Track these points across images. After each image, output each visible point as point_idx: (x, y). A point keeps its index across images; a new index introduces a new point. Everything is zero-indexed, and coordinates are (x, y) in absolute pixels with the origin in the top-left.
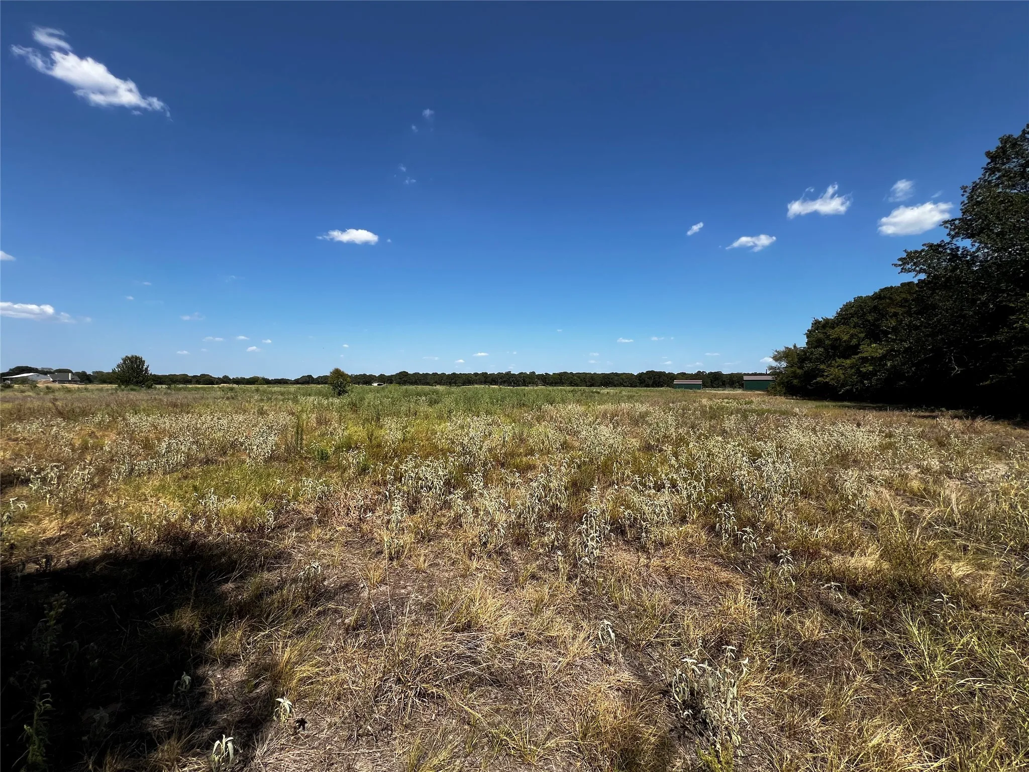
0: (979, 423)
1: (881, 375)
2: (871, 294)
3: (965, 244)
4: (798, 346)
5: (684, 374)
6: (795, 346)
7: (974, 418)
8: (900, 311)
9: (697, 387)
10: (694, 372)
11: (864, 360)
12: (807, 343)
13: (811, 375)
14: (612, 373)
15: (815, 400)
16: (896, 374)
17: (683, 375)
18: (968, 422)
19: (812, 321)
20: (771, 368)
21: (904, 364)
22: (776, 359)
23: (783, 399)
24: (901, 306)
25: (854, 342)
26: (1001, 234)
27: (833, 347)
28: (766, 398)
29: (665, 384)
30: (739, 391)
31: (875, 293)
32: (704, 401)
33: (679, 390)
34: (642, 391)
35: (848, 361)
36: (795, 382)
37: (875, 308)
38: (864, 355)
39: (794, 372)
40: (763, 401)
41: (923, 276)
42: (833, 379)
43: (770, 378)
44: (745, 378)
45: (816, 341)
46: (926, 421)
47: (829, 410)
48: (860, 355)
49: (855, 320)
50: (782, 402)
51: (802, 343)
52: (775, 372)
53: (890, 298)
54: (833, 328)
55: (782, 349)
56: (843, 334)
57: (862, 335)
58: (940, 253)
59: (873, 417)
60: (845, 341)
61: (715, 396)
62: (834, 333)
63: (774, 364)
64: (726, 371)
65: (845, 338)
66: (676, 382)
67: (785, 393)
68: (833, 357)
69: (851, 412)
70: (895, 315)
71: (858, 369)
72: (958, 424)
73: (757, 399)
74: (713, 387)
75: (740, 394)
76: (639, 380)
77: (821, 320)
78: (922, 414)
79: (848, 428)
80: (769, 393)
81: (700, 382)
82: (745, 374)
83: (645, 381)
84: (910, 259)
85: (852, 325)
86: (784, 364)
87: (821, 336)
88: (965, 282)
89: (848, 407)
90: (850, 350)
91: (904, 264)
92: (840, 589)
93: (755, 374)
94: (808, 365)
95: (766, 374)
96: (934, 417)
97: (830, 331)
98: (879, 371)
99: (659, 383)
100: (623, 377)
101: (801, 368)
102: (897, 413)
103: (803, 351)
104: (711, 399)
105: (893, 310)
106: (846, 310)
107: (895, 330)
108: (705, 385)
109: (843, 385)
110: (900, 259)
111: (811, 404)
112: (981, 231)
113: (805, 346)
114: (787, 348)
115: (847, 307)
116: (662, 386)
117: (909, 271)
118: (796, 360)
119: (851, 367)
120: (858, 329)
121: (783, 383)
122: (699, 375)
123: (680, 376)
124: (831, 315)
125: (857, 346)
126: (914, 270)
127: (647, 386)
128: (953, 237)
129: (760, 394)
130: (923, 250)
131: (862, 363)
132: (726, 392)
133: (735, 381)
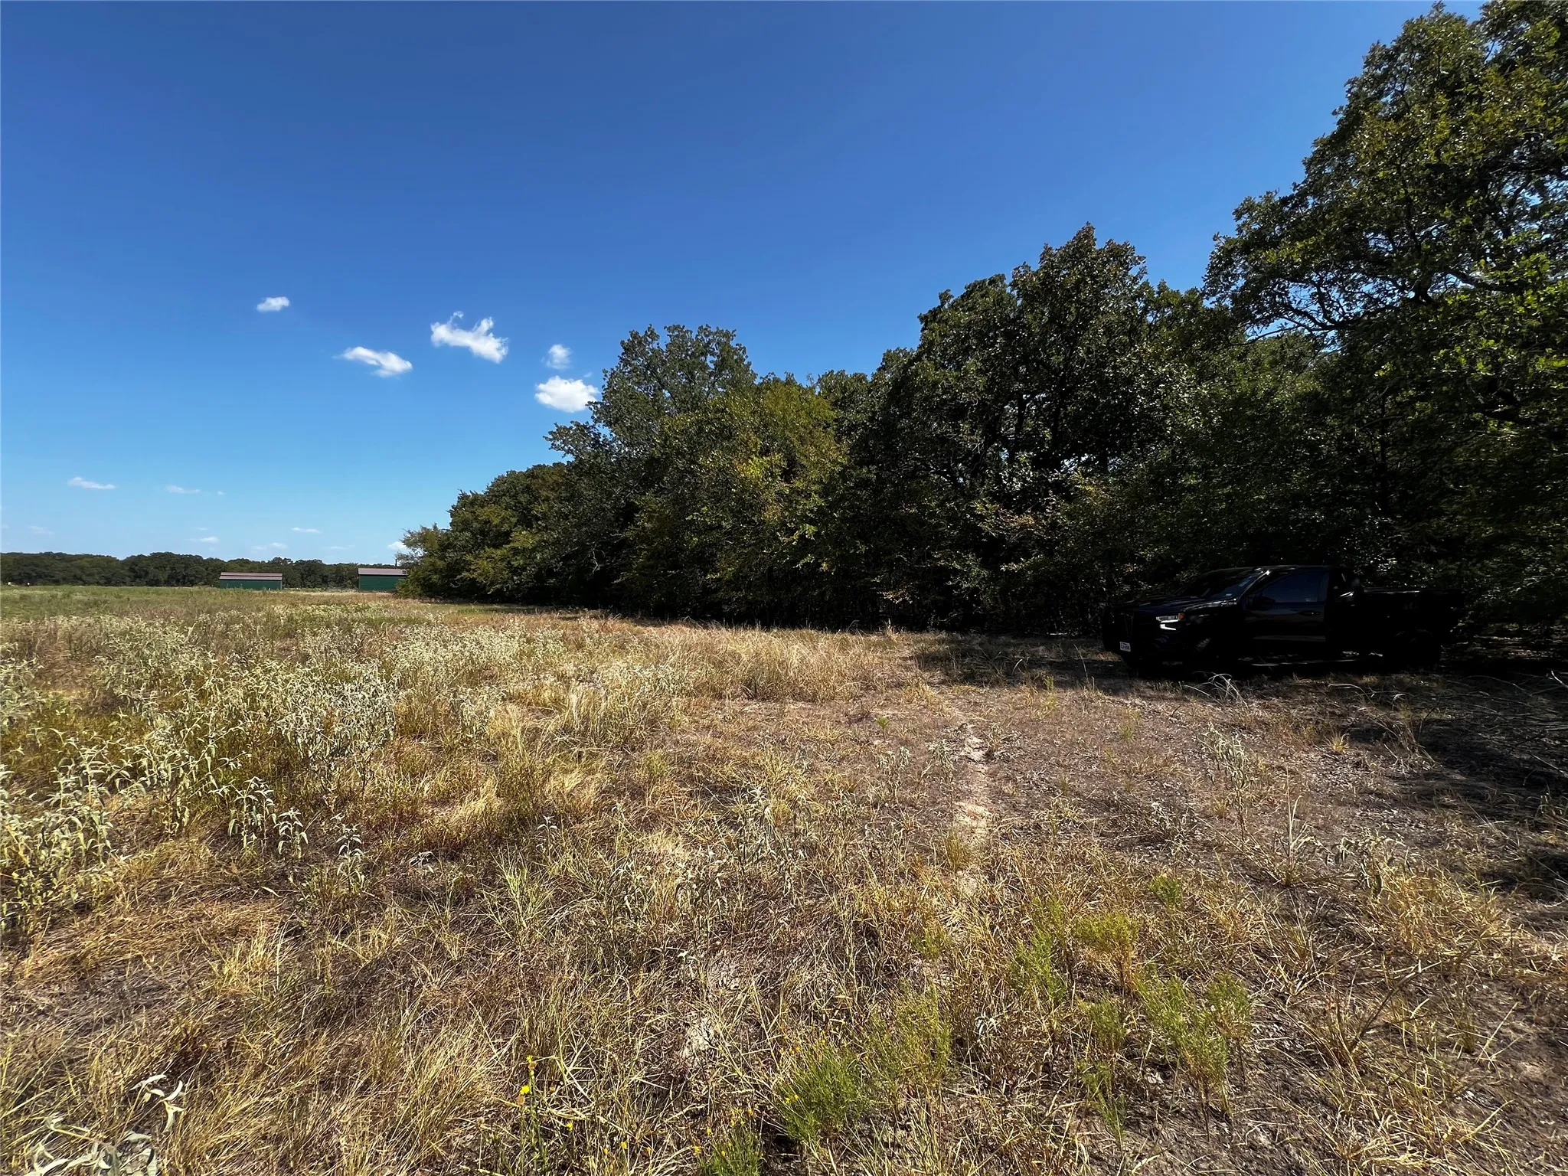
0: (610, 622)
1: (532, 570)
2: (524, 470)
3: (605, 432)
4: (439, 527)
5: (247, 562)
6: (435, 527)
7: (606, 617)
8: (552, 495)
9: (273, 585)
10: (268, 558)
11: (516, 551)
12: (451, 524)
13: (454, 569)
14: (48, 554)
15: (459, 603)
16: (545, 571)
17: (243, 564)
18: (602, 622)
19: (458, 494)
20: (401, 557)
21: (552, 558)
22: (408, 543)
23: (417, 603)
24: (553, 490)
25: (506, 527)
26: (630, 429)
27: (482, 532)
28: (392, 603)
29: (201, 579)
30: (351, 593)
31: (528, 470)
32: (279, 609)
33: (231, 591)
34: (137, 593)
35: (499, 552)
36: (435, 578)
37: (528, 489)
38: (516, 545)
39: (433, 564)
40: (386, 607)
41: (571, 458)
42: (481, 575)
43: (400, 572)
44: (361, 571)
45: (462, 523)
46: (569, 623)
47: (473, 614)
48: (512, 544)
49: (507, 499)
50: (415, 607)
51: (445, 523)
52: (408, 565)
53: (543, 479)
54: (483, 507)
55: (418, 530)
56: (494, 515)
57: (514, 520)
58: (585, 435)
59: (517, 622)
60: (496, 526)
61: (303, 600)
62: (484, 513)
63: (406, 550)
64: (329, 560)
65: (496, 521)
66: (224, 576)
67: (420, 595)
68: (480, 546)
69: (497, 617)
70: (547, 499)
71: (509, 562)
72: (595, 625)
73: (376, 603)
74: (304, 586)
75: (351, 597)
76: (132, 570)
77: (469, 494)
78: (568, 616)
79: (483, 634)
80: (396, 594)
81: (278, 577)
82: (362, 566)
83: (147, 573)
84: (560, 435)
85: (503, 505)
86: (420, 552)
87: (469, 516)
88: (604, 472)
89: (497, 611)
90: (502, 538)
91: (554, 439)
92: (432, 859)
93: (379, 566)
94: (451, 554)
95: (396, 567)
96: (575, 618)
97: (479, 511)
98: (529, 565)
99: (184, 577)
100: (84, 563)
101: (442, 558)
102: (545, 615)
103: (446, 534)
104: (294, 605)
105: (545, 493)
106: (498, 486)
107: (545, 517)
108: (288, 583)
109: (492, 584)
110: (551, 433)
111: (452, 610)
112: (617, 420)
113: (450, 528)
114: (425, 528)
115: (499, 481)
116: (192, 584)
117: (558, 448)
118: (437, 547)
119: (502, 560)
120: (509, 512)
121: (418, 580)
122: (277, 565)
123: (233, 566)
124: (481, 490)
125: (508, 534)
126: (563, 449)
127: (155, 583)
128: (596, 421)
129: (383, 597)
130: (571, 428)
131: (514, 555)
132: (326, 594)
133: (345, 576)
